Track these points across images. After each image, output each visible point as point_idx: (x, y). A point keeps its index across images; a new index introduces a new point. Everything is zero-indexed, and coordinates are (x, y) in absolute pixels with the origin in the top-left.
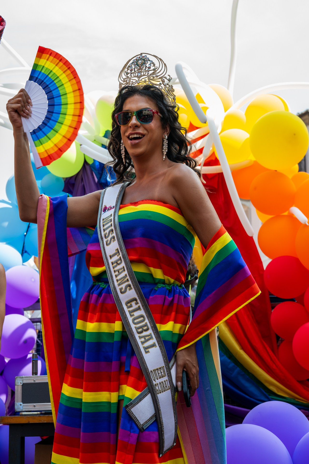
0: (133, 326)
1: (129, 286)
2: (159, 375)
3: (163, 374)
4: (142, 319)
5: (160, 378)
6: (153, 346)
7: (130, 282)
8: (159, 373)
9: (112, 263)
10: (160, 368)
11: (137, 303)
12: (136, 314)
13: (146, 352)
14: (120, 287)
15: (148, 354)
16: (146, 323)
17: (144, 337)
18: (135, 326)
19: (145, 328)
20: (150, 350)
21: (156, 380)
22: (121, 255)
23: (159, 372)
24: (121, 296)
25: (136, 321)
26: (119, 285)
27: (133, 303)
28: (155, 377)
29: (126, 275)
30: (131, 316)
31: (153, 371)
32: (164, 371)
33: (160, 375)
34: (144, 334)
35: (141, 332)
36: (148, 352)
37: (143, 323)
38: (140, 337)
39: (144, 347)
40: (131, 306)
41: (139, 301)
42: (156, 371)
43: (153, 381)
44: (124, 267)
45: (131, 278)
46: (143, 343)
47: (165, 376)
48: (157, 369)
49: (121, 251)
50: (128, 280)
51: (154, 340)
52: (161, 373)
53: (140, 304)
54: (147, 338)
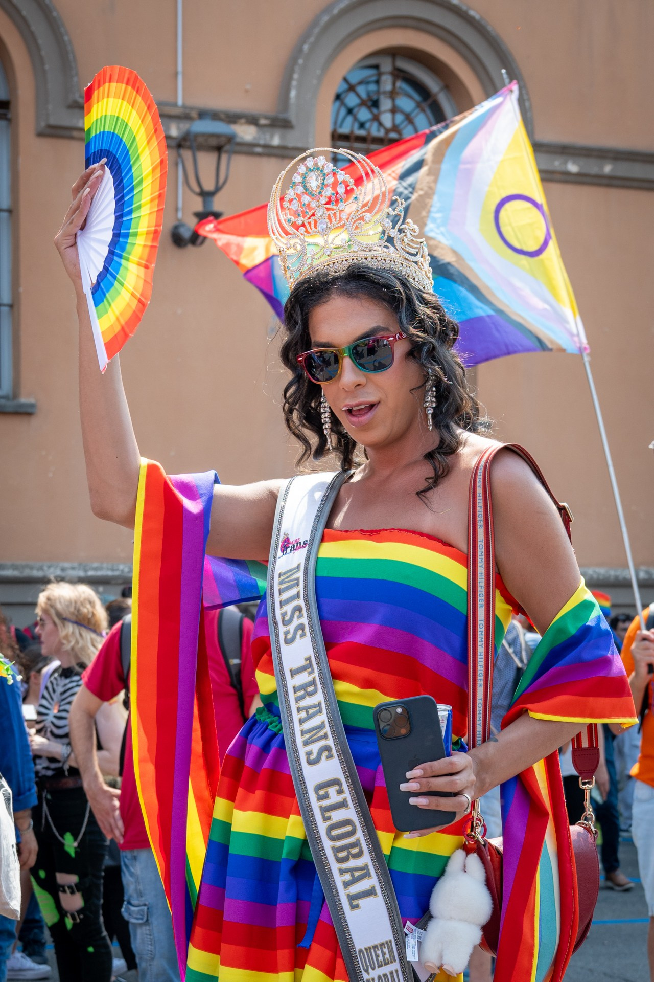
0: (327, 845)
1: (327, 748)
2: (377, 960)
3: (387, 956)
4: (348, 828)
5: (379, 966)
6: (371, 892)
7: (330, 742)
8: (377, 956)
9: (296, 690)
10: (382, 945)
11: (340, 792)
12: (337, 816)
13: (354, 907)
14: (308, 748)
15: (356, 911)
16: (358, 840)
17: (351, 870)
18: (332, 843)
19: (355, 851)
20: (361, 902)
21: (370, 970)
22: (316, 674)
23: (379, 952)
24: (307, 770)
25: (335, 833)
26: (306, 743)
27: (332, 790)
28: (369, 964)
29: (323, 723)
30: (326, 819)
31: (364, 950)
32: (391, 951)
33: (381, 958)
34: (352, 863)
35: (345, 859)
36: (357, 906)
37: (351, 840)
38: (342, 872)
39: (348, 895)
40: (326, 796)
41: (345, 787)
42: (372, 951)
43: (363, 972)
44: (320, 704)
45: (333, 732)
46: (347, 885)
47: (392, 962)
48: (375, 947)
49: (318, 663)
50: (325, 737)
51: (373, 881)
52: (384, 954)
53: (347, 795)
54: (357, 874)
